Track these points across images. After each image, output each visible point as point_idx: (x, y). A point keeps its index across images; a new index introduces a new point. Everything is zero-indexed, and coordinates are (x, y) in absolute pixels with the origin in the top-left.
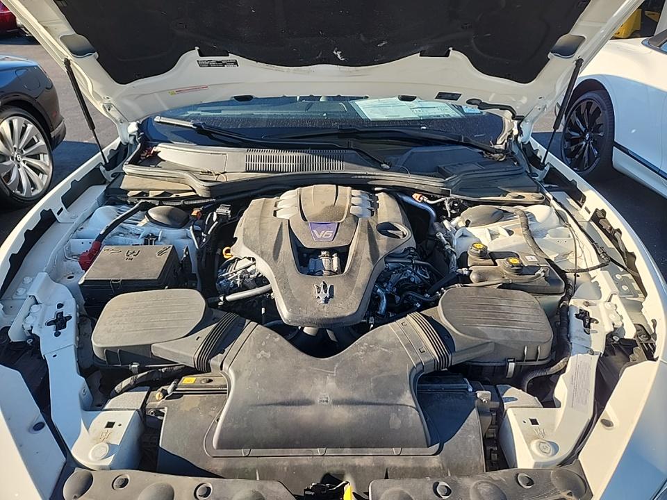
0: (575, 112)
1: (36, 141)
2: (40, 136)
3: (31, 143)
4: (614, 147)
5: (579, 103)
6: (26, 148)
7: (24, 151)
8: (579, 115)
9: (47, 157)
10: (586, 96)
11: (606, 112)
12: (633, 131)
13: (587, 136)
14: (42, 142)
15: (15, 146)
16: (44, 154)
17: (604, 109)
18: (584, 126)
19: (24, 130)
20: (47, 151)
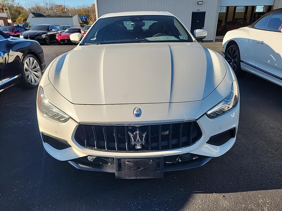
0: (228, 53)
1: (37, 66)
2: (38, 65)
3: (35, 67)
4: (241, 62)
5: (229, 49)
6: (33, 68)
7: (33, 70)
8: (229, 54)
9: (40, 72)
10: (231, 47)
11: (237, 50)
12: (246, 55)
13: (233, 60)
14: (39, 67)
15: (30, 67)
16: (39, 71)
17: (236, 50)
18: (231, 57)
19: (33, 62)
20: (40, 70)
